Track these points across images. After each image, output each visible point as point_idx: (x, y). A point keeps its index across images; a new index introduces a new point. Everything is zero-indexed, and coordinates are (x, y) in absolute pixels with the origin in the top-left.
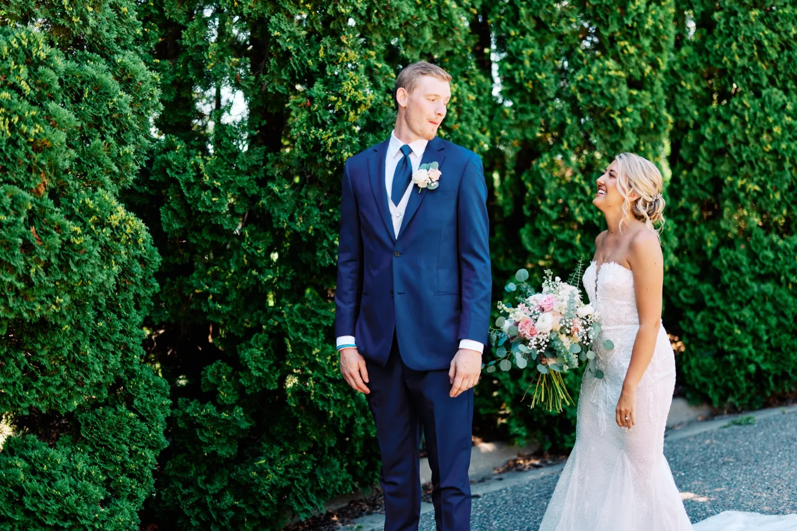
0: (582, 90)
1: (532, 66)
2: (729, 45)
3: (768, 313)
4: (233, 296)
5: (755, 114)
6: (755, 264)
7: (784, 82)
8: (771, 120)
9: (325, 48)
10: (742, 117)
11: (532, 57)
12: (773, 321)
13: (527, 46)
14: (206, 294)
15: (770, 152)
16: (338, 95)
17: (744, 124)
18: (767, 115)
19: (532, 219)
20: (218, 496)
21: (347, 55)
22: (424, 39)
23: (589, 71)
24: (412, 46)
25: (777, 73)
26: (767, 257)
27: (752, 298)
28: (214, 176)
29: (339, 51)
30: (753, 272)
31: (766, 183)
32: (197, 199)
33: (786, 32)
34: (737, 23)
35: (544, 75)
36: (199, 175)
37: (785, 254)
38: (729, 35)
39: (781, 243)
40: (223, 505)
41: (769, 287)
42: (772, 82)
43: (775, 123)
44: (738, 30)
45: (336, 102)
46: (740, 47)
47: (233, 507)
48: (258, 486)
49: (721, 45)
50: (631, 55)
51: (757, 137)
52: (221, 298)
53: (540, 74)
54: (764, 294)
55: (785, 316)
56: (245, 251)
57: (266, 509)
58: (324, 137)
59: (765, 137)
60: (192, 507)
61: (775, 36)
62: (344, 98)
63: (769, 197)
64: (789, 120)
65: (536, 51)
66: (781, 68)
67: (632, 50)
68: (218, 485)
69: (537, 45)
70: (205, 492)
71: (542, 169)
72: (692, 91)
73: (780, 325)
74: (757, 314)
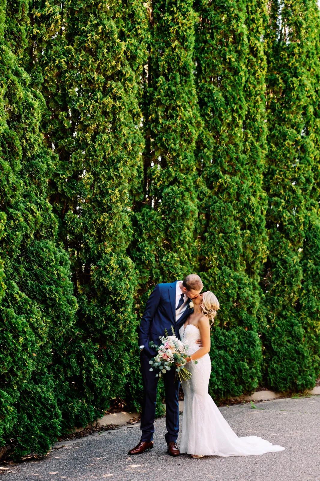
0: (165, 265)
2: (211, 247)
3: (222, 364)
5: (219, 277)
6: (217, 342)
7: (230, 264)
8: (226, 280)
9: (101, 247)
10: (214, 278)
12: (223, 367)
15: (225, 294)
16: (108, 265)
17: (215, 281)
18: (224, 278)
23: (168, 257)
25: (227, 260)
26: (221, 339)
27: (216, 357)
30: (216, 346)
31: (223, 307)
33: (232, 243)
34: (214, 238)
37: (228, 338)
38: (211, 243)
39: (227, 333)
41: (222, 352)
42: (225, 264)
43: (227, 281)
44: (215, 242)
45: (108, 268)
46: (215, 249)
49: (207, 247)
50: (181, 251)
51: (220, 286)
54: (220, 355)
55: (228, 365)
59: (223, 288)
61: (228, 245)
62: (110, 266)
63: (224, 313)
64: (232, 280)
66: (229, 258)
67: (182, 249)
72: (195, 266)
73: (226, 369)
74: (218, 364)
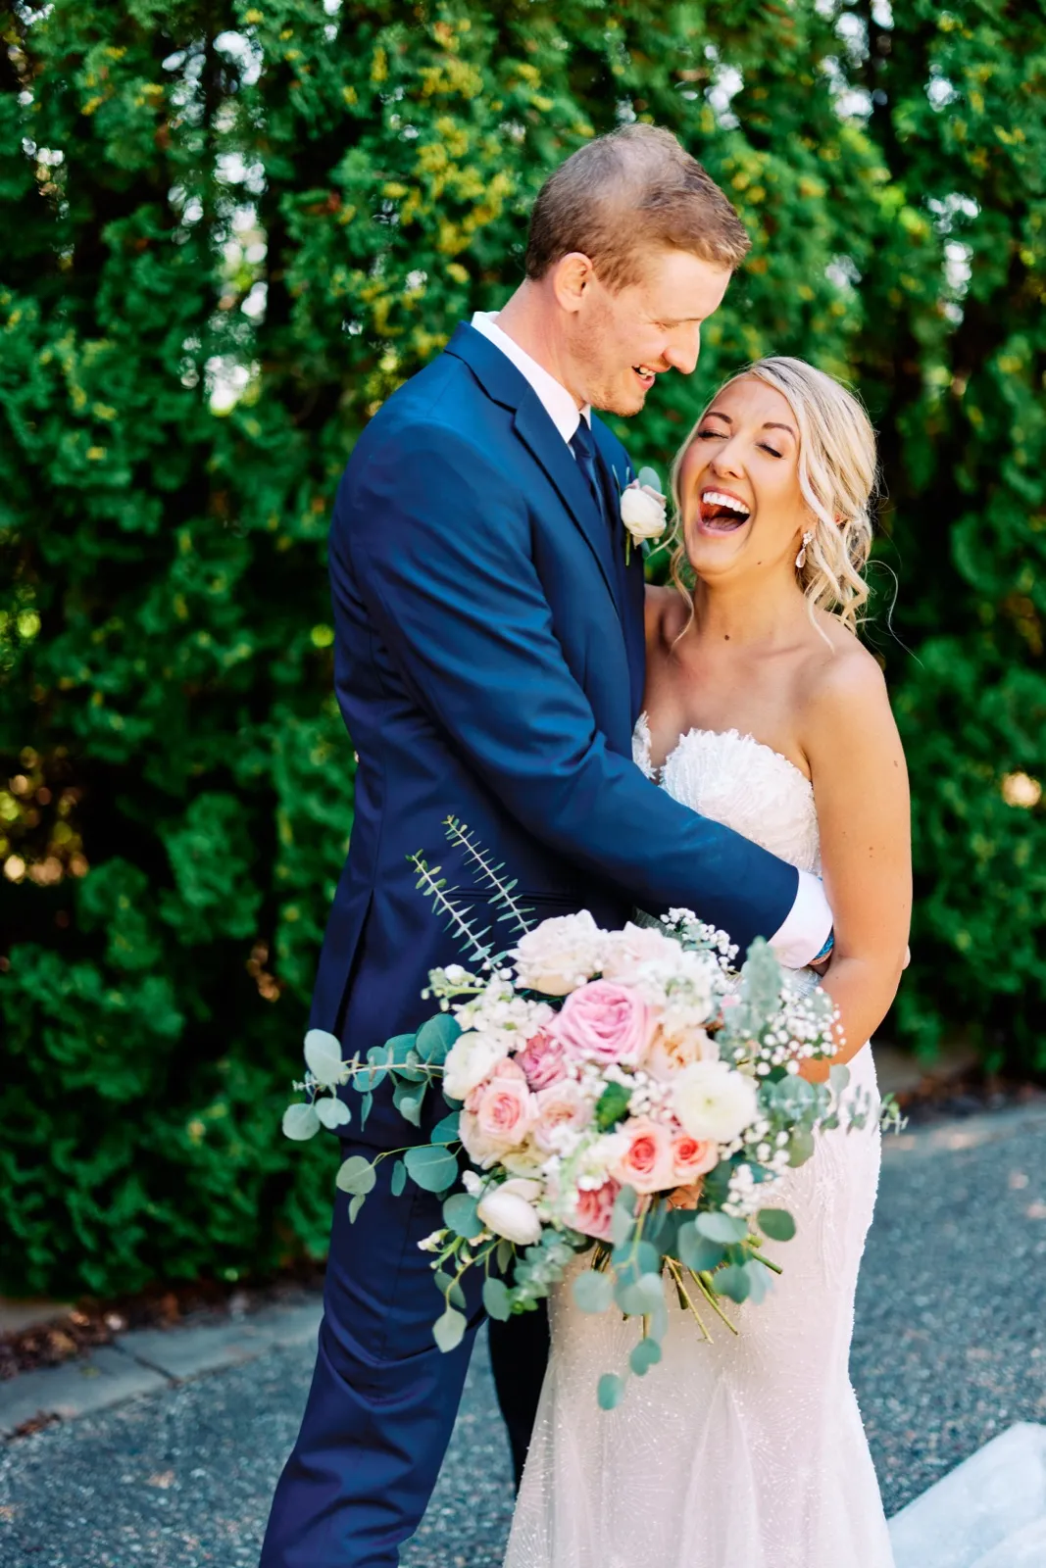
1: (990, 110)
4: (155, 696)
9: (389, 58)
11: (990, 86)
13: (979, 55)
14: (82, 693)
16: (414, 182)
19: (978, 503)
20: (103, 1195)
21: (445, 75)
22: (674, 34)
24: (646, 53)
28: (97, 394)
29: (426, 63)
32: (51, 452)
35: (1019, 134)
36: (61, 392)
40: (112, 1217)
45: (404, 199)
47: (142, 1219)
48: (205, 1170)
52: (123, 702)
53: (1008, 130)
56: (179, 587)
57: (229, 1227)
58: (367, 293)
60: (34, 1216)
62: (424, 189)
65: (1003, 70)
68: (104, 1164)
69: (1005, 56)
70: (70, 1181)
71: (1007, 377)
